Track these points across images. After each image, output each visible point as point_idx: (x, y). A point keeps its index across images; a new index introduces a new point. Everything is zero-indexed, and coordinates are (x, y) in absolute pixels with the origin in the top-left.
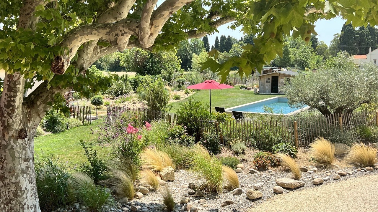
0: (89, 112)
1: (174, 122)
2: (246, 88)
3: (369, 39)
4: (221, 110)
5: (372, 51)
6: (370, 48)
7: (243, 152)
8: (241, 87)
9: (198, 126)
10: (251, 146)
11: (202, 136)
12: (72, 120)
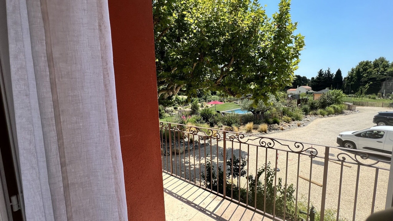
0: (172, 112)
1: (199, 116)
2: (236, 103)
3: (298, 82)
4: (218, 112)
5: (299, 87)
6: (298, 86)
7: (222, 127)
8: (235, 103)
9: (207, 117)
10: (225, 125)
11: (208, 121)
12: (167, 115)
